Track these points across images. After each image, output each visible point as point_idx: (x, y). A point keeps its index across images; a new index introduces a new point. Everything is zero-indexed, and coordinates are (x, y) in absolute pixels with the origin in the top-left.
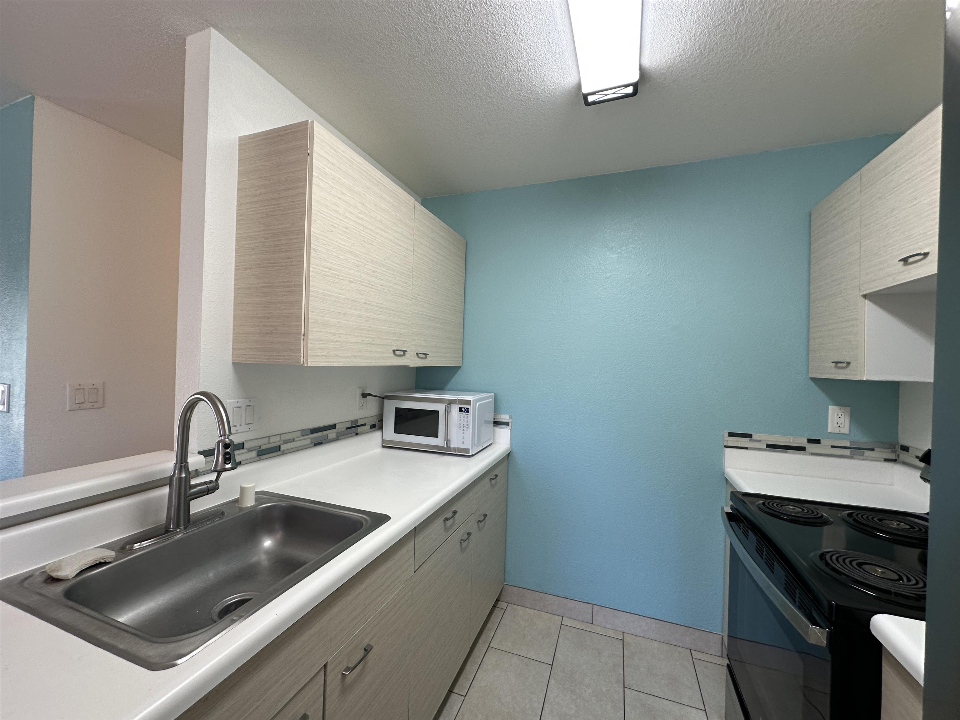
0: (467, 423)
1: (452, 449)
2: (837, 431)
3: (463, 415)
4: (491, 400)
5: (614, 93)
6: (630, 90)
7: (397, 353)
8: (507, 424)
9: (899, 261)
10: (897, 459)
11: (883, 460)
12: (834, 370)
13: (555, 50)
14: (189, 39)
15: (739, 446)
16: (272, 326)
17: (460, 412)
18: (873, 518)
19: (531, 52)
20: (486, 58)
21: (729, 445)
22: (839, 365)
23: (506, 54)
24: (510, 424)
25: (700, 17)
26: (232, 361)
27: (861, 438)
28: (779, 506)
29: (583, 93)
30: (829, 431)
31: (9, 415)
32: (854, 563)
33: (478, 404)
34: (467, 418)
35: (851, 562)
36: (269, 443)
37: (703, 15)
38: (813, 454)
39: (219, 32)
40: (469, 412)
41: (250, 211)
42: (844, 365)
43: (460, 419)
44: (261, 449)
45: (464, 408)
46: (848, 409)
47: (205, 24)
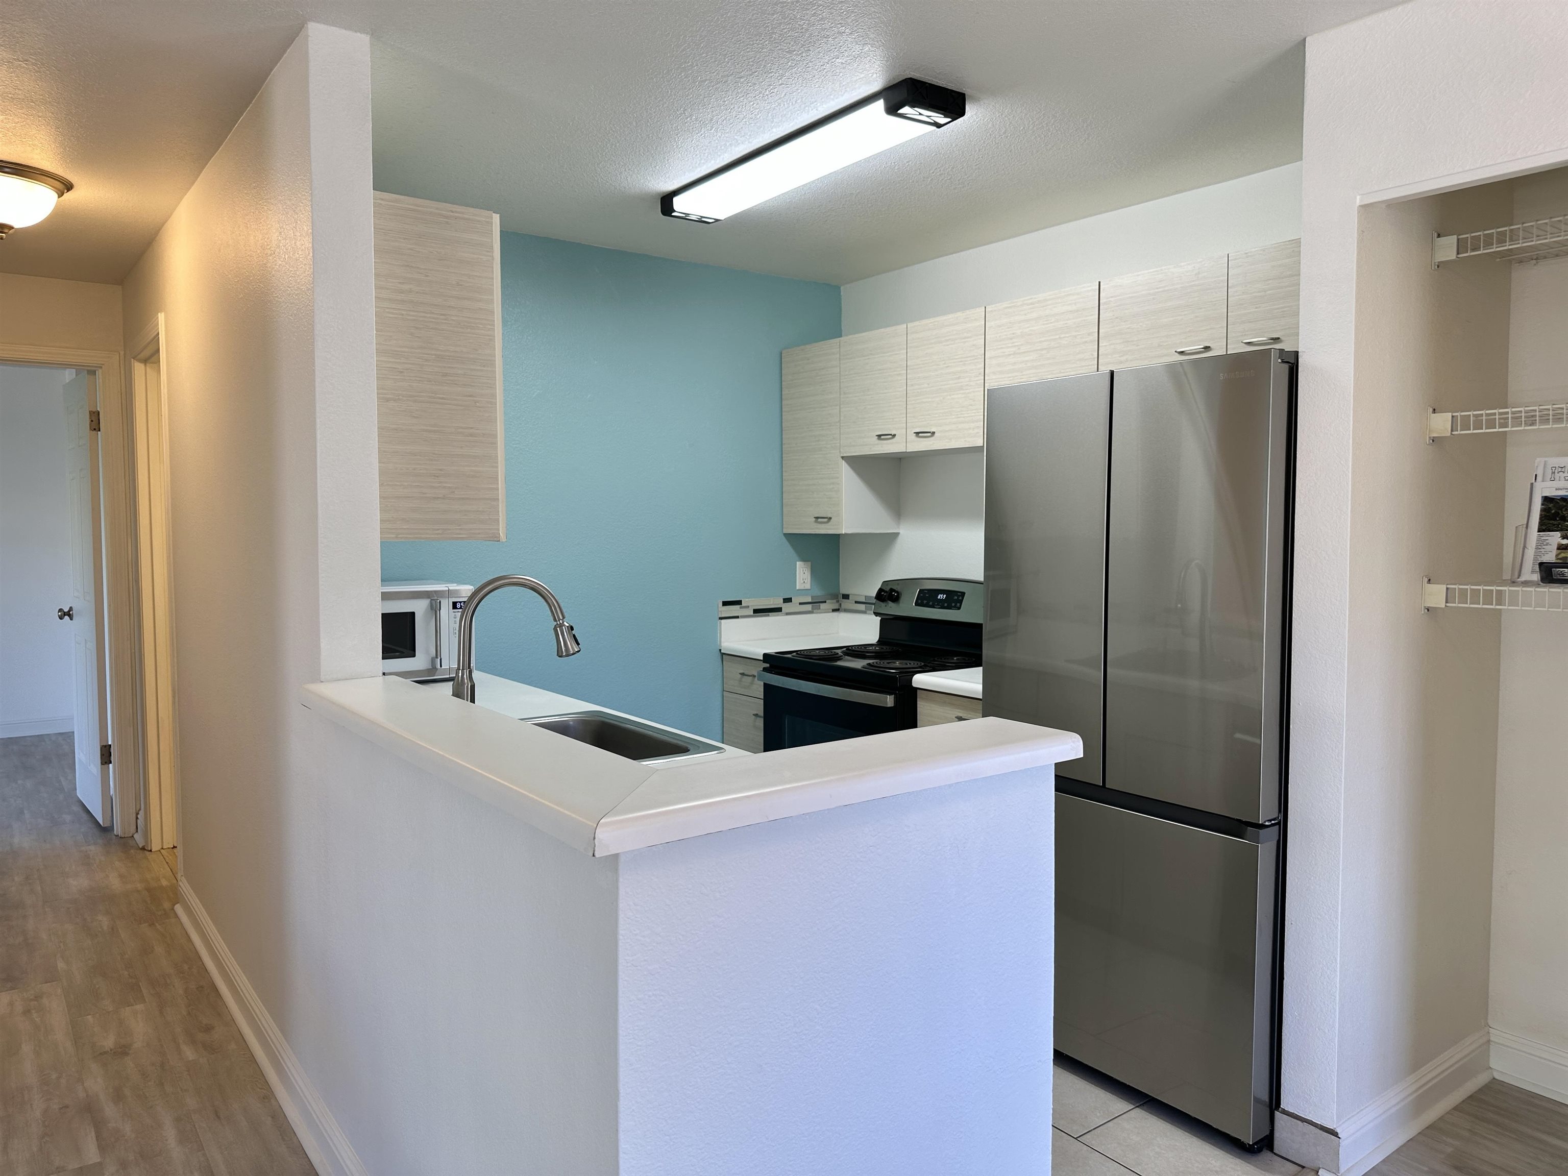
1: (444, 673)
2: (802, 588)
3: (457, 613)
9: (874, 436)
10: (840, 607)
11: (832, 610)
12: (813, 525)
15: (731, 615)
17: (453, 609)
21: (723, 616)
22: (819, 520)
30: (797, 588)
38: (787, 614)
42: (826, 520)
43: (455, 621)
45: (459, 602)
46: (810, 563)
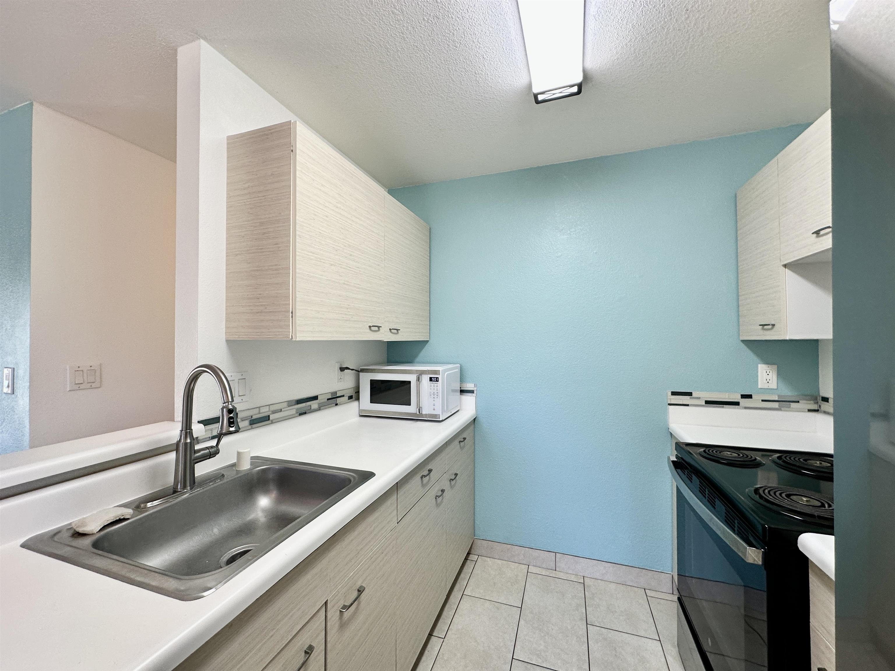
0: (437, 391)
1: (424, 416)
2: (766, 386)
3: (433, 384)
4: (457, 370)
5: (561, 93)
6: (575, 89)
7: (373, 328)
8: (472, 392)
9: (813, 233)
10: (819, 409)
11: (807, 410)
12: (762, 332)
13: (508, 56)
14: (180, 50)
15: (681, 403)
16: (262, 305)
17: (430, 381)
18: (799, 459)
19: (487, 57)
20: (448, 63)
21: (672, 403)
22: (766, 327)
23: (466, 59)
24: (475, 392)
25: (634, 26)
26: (226, 338)
27: (787, 392)
28: (718, 452)
29: (533, 93)
30: (759, 387)
31: (13, 396)
32: (783, 495)
33: (446, 373)
34: (437, 387)
35: (780, 494)
36: (260, 413)
37: (637, 25)
38: (746, 408)
39: (208, 43)
40: (438, 381)
41: (238, 203)
42: (770, 327)
43: (431, 388)
44: (252, 418)
45: (434, 378)
46: (776, 367)
47: (197, 35)
